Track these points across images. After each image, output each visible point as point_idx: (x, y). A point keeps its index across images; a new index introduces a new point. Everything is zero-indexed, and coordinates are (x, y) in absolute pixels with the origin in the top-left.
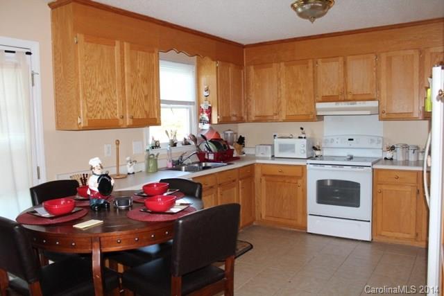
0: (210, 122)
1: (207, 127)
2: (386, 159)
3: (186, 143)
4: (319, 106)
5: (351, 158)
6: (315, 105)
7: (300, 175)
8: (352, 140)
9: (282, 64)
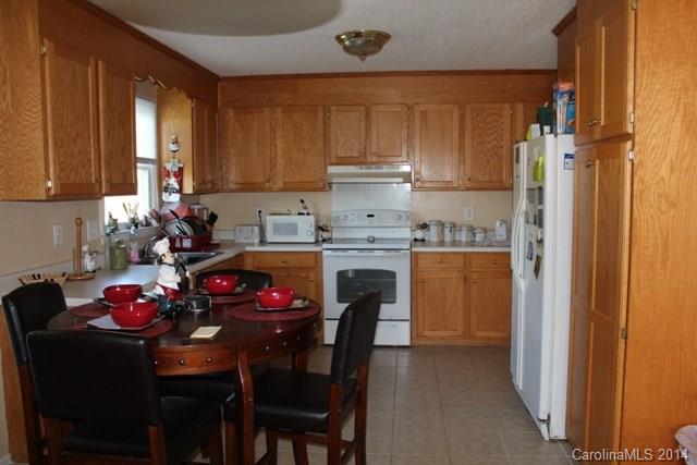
0: (180, 191)
1: (175, 198)
2: (416, 240)
3: (148, 224)
4: (332, 170)
5: (372, 240)
6: (326, 169)
7: (313, 264)
8: (372, 216)
9: (279, 109)
